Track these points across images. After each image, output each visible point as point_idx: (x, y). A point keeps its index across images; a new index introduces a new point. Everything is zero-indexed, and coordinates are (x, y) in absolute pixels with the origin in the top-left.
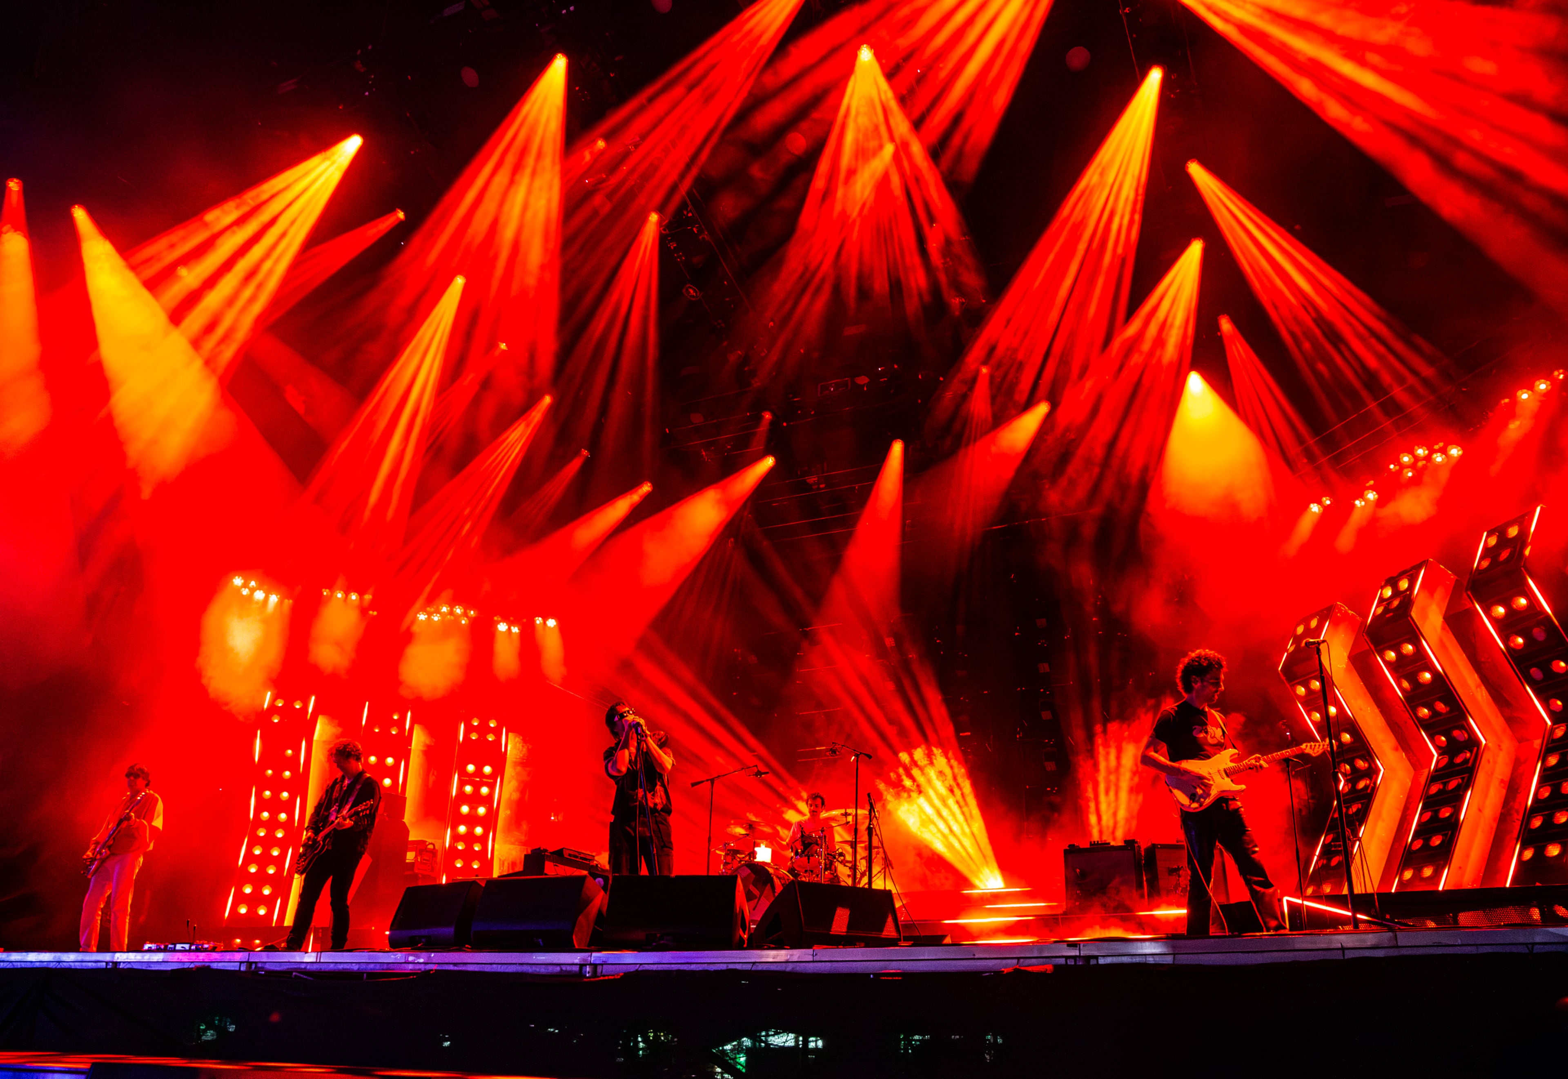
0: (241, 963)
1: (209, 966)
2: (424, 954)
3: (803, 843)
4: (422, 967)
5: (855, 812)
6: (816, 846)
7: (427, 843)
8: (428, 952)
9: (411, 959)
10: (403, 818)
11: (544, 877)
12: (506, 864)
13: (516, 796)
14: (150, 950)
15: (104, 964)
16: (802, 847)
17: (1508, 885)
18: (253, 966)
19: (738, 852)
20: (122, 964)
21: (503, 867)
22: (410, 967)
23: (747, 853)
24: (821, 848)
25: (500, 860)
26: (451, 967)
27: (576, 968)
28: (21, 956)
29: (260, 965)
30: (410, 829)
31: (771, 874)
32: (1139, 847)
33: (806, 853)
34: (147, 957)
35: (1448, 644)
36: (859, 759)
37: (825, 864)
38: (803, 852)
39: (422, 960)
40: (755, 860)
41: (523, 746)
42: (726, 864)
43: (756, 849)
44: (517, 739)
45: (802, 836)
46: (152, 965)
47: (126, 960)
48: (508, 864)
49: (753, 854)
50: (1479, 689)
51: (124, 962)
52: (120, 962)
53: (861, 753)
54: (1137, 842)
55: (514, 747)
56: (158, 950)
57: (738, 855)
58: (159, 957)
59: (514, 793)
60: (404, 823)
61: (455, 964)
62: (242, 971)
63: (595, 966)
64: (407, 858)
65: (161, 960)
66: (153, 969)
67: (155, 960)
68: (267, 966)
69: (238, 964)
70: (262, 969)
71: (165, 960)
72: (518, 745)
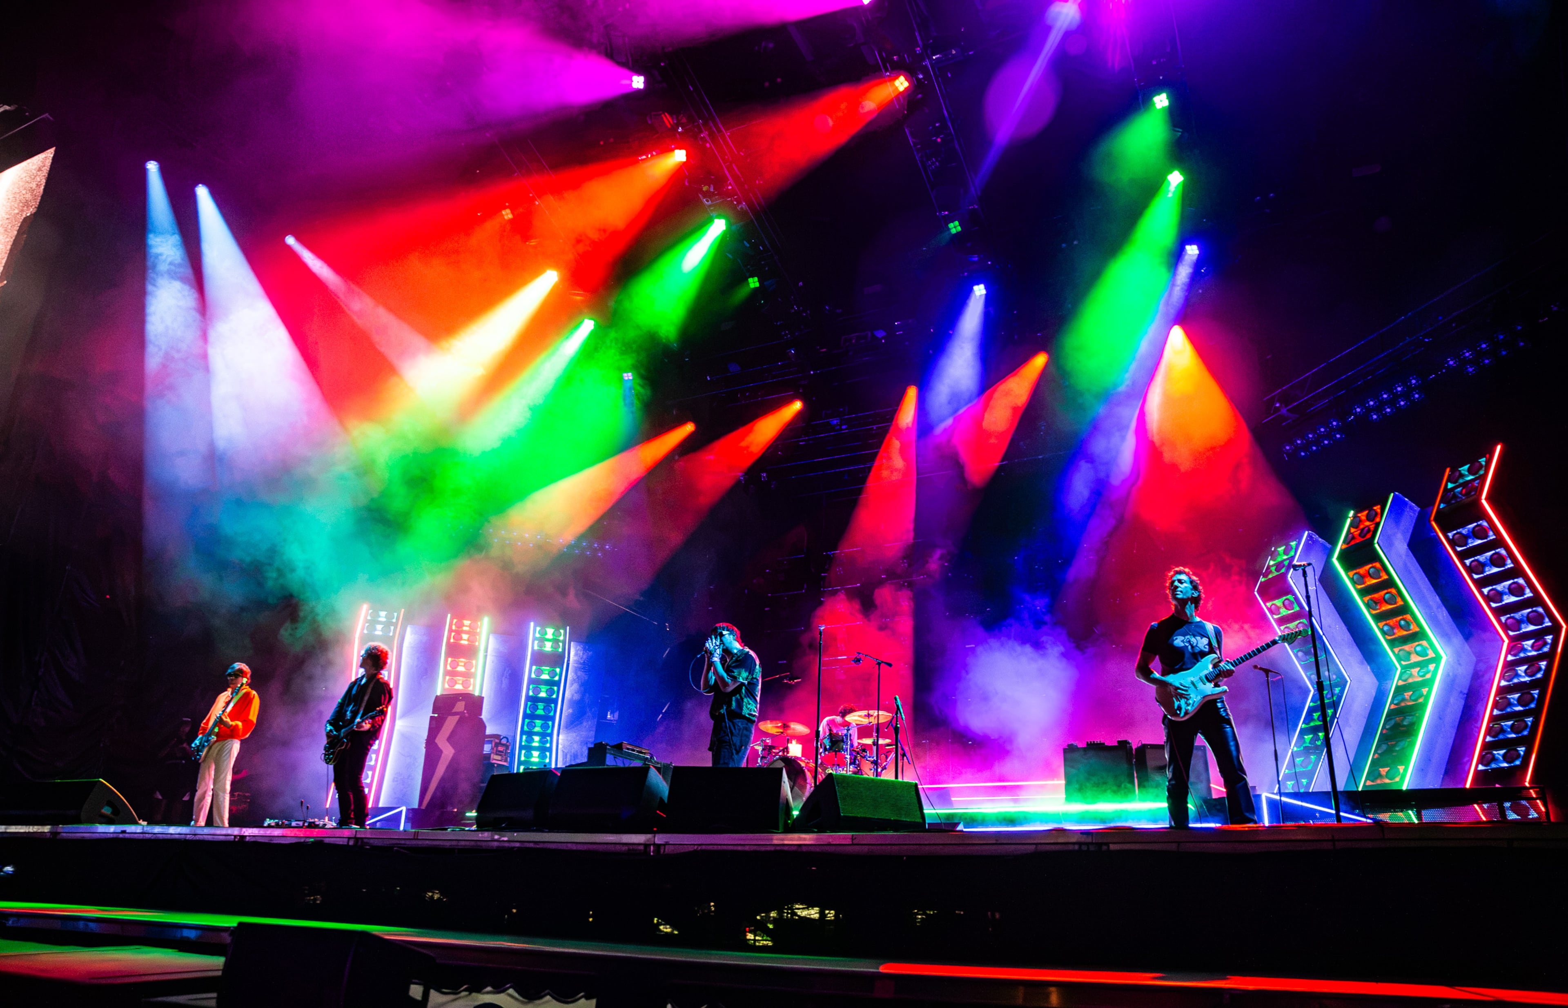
0: (349, 838)
1: (323, 841)
2: (509, 834)
3: (831, 741)
4: (507, 845)
5: (877, 713)
6: (842, 744)
7: (502, 737)
8: (512, 831)
9: (496, 837)
10: (481, 714)
11: (605, 767)
12: (568, 756)
13: (577, 697)
14: (269, 826)
15: (233, 837)
16: (830, 744)
17: (1468, 786)
18: (359, 843)
19: (774, 747)
20: (248, 838)
21: (566, 758)
22: (496, 844)
23: (781, 748)
24: (847, 745)
25: (563, 752)
26: (532, 845)
27: (642, 848)
28: (163, 829)
29: (365, 840)
30: (487, 724)
31: (803, 767)
32: (1131, 747)
33: (834, 749)
34: (269, 832)
35: (1412, 569)
36: (881, 667)
37: (851, 759)
38: (831, 748)
39: (506, 839)
40: (788, 755)
41: (583, 654)
42: (762, 758)
43: (789, 745)
44: (578, 647)
45: (830, 734)
46: (275, 839)
47: (251, 834)
48: (571, 756)
49: (786, 749)
50: (1439, 610)
51: (249, 836)
52: (246, 836)
53: (882, 662)
54: (1129, 743)
55: (576, 654)
56: (277, 826)
57: (774, 751)
58: (277, 832)
59: (575, 695)
60: (481, 719)
61: (535, 842)
62: (351, 846)
63: (658, 846)
64: (485, 750)
65: (281, 835)
66: (275, 842)
67: (276, 835)
68: (371, 841)
69: (347, 839)
70: (367, 844)
71: (284, 835)
72: (579, 652)
